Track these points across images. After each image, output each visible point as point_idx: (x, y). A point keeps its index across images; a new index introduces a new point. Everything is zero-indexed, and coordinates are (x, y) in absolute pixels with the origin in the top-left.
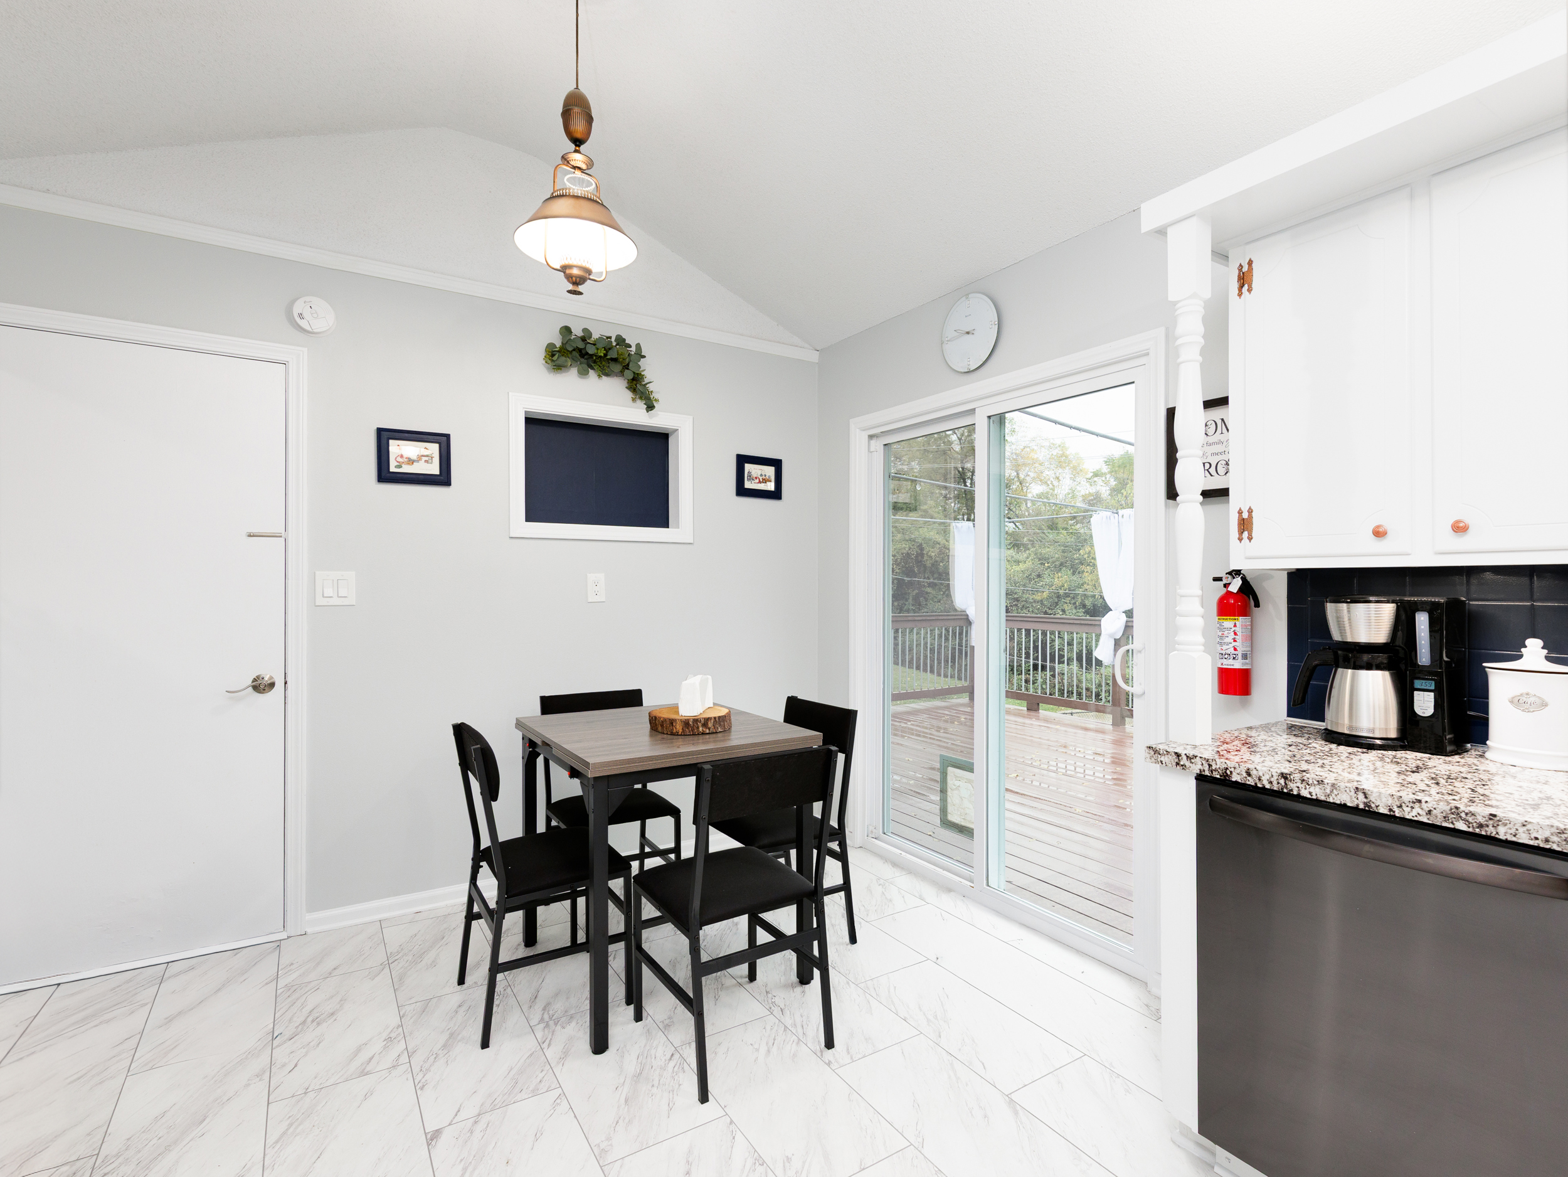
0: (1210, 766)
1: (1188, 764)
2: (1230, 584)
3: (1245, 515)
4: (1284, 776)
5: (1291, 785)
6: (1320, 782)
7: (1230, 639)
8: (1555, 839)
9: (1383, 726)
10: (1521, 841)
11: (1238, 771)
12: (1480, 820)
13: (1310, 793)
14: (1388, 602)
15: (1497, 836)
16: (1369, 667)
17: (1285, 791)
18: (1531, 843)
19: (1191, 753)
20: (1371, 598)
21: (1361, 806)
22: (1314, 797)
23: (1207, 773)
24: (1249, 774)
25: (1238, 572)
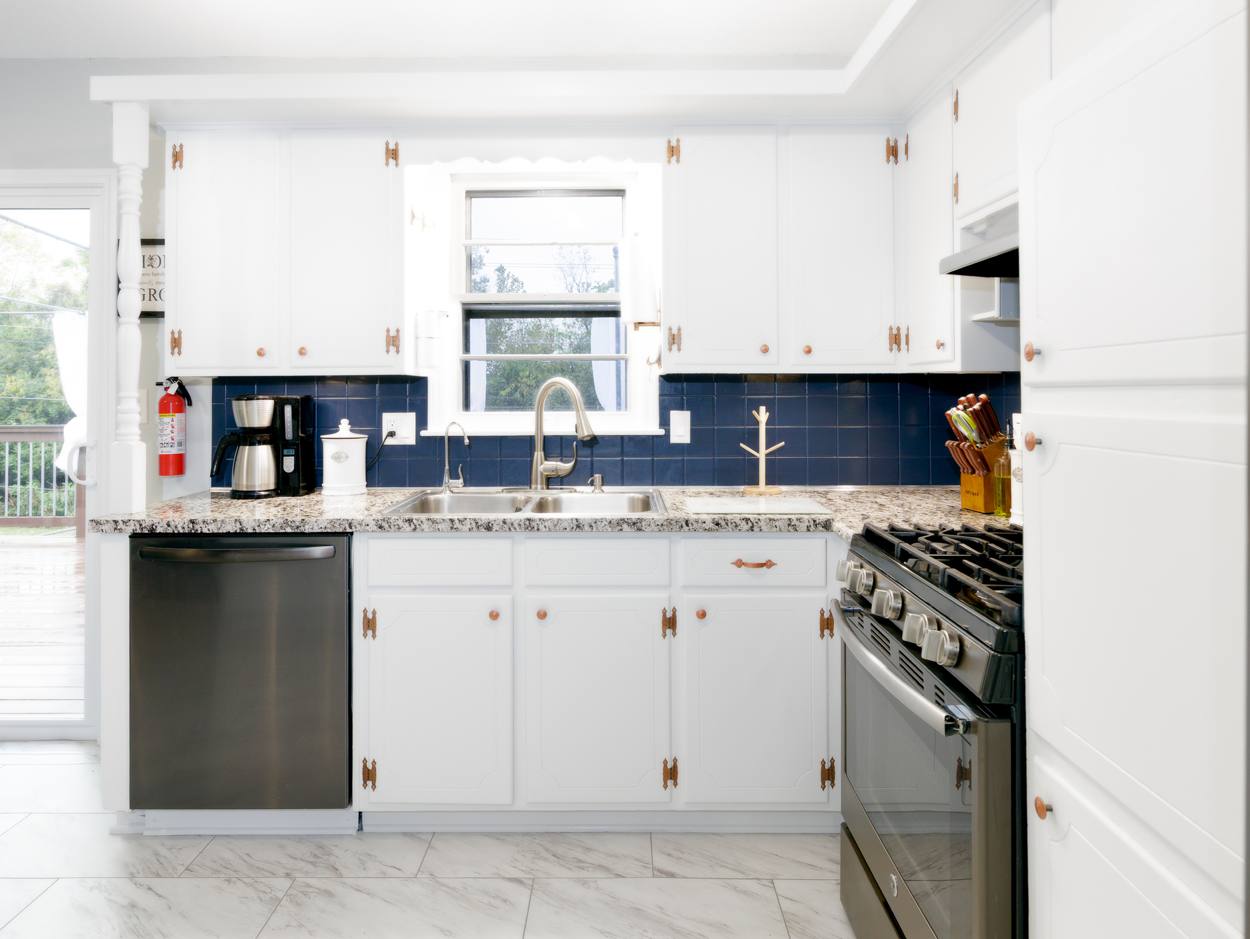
0: (141, 525)
1: (123, 527)
2: (169, 388)
3: (176, 336)
4: (192, 522)
5: (197, 527)
6: (215, 521)
7: (168, 432)
8: (329, 526)
9: (266, 482)
10: (315, 531)
11: (160, 525)
12: (298, 524)
13: (209, 530)
14: (270, 399)
15: (305, 531)
16: (260, 443)
17: (193, 531)
18: (319, 531)
19: (126, 518)
20: (260, 397)
21: (238, 531)
22: (211, 532)
23: (139, 531)
24: (169, 525)
25: (175, 379)
